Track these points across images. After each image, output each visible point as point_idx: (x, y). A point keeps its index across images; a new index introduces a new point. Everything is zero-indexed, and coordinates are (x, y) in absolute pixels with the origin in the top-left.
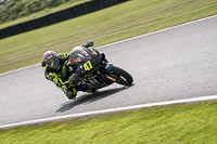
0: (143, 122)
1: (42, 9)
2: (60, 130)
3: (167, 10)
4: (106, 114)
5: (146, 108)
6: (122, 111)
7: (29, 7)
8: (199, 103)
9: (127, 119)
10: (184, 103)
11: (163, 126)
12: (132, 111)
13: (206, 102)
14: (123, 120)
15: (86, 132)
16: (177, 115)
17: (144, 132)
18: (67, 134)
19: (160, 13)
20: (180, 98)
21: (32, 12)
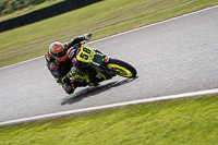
0: (128, 120)
1: (26, 6)
2: (45, 129)
3: (152, 6)
4: (91, 112)
5: (132, 105)
6: (107, 109)
7: (13, 4)
8: (184, 99)
9: (113, 116)
10: (169, 100)
11: (148, 122)
12: (118, 108)
13: (191, 98)
14: (108, 117)
15: (71, 130)
16: (163, 112)
17: (130, 130)
18: (52, 133)
19: (145, 9)
20: (165, 95)
21: (15, 9)
